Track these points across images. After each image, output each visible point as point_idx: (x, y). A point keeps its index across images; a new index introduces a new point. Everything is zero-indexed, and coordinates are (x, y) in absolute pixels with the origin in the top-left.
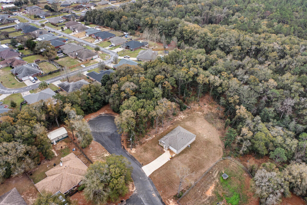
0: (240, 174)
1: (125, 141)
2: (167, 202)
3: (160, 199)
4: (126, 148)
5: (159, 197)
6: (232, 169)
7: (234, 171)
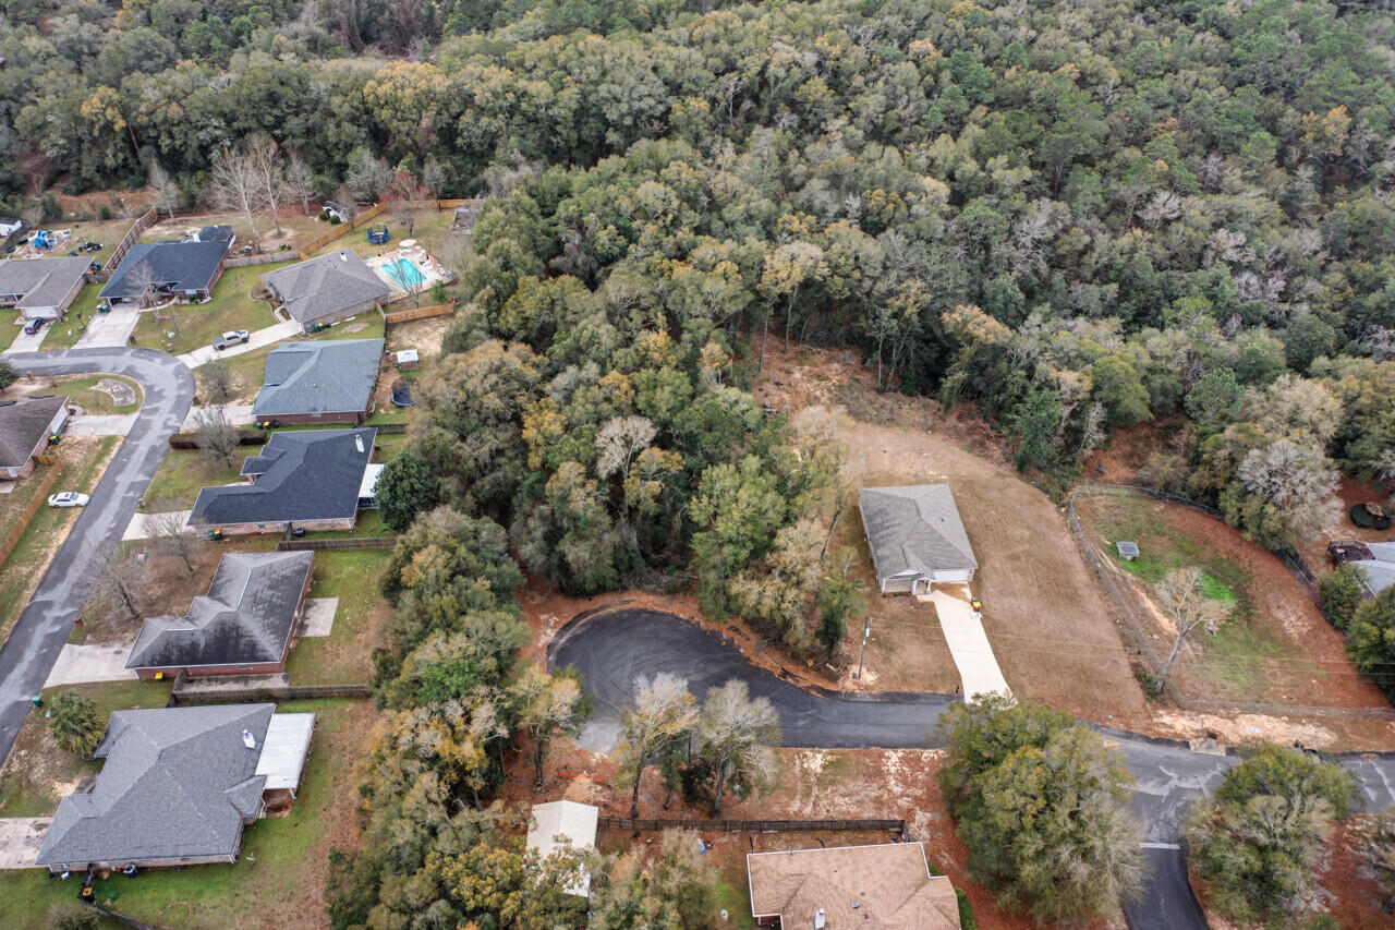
0: (1143, 517)
1: (790, 667)
2: (1163, 730)
3: (1136, 739)
4: (833, 688)
5: (1129, 735)
6: (1113, 519)
7: (1124, 520)
